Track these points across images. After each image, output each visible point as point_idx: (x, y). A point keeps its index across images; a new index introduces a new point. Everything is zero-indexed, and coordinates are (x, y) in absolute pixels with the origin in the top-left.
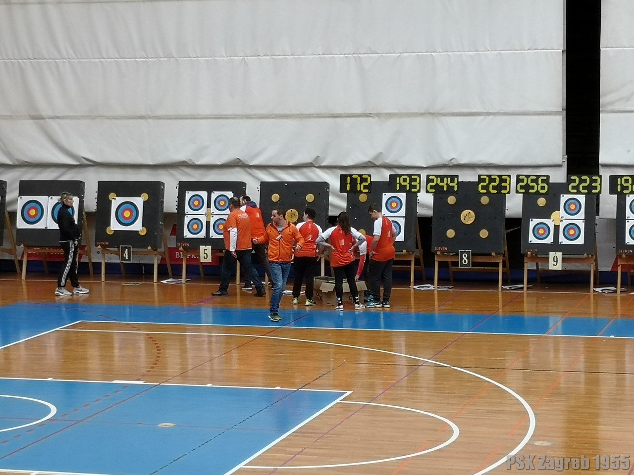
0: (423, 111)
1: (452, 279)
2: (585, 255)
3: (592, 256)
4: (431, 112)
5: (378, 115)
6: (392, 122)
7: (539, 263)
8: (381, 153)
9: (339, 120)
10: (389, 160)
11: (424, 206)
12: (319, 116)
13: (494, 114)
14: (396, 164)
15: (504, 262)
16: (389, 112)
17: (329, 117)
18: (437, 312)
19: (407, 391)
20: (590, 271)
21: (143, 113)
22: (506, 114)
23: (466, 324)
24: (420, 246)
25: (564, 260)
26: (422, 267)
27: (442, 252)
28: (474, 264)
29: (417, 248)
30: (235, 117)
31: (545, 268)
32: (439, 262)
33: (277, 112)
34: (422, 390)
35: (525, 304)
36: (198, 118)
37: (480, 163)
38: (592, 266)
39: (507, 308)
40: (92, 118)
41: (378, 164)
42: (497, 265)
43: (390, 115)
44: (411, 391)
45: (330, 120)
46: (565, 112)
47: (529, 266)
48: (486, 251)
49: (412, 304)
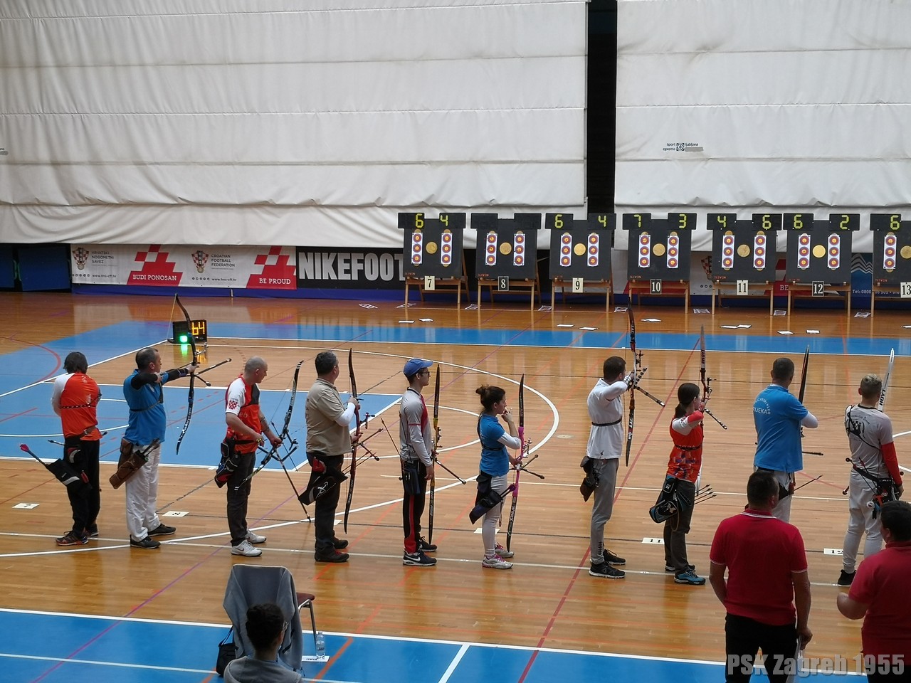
0: (468, 159)
1: (492, 301)
2: (602, 280)
3: (608, 281)
4: (475, 160)
5: (430, 163)
6: (442, 169)
7: (565, 288)
8: (433, 195)
9: (397, 167)
10: (440, 201)
11: (469, 239)
12: (380, 163)
13: (527, 162)
14: (445, 204)
15: (536, 287)
16: (439, 160)
17: (389, 164)
18: (479, 328)
19: (454, 394)
20: (606, 294)
21: (230, 160)
22: (537, 162)
23: (504, 338)
24: (465, 273)
25: (585, 284)
26: (467, 291)
27: (484, 278)
28: (511, 288)
29: (463, 275)
30: (309, 164)
31: (570, 291)
32: (482, 286)
33: (344, 160)
34: (466, 393)
35: (553, 321)
36: (277, 165)
37: (516, 203)
38: (608, 289)
39: (538, 325)
40: (187, 164)
41: (430, 204)
42: (530, 288)
43: (440, 163)
44: (457, 394)
45: (390, 167)
46: (586, 161)
47: (556, 289)
48: (521, 278)
49: (459, 322)
